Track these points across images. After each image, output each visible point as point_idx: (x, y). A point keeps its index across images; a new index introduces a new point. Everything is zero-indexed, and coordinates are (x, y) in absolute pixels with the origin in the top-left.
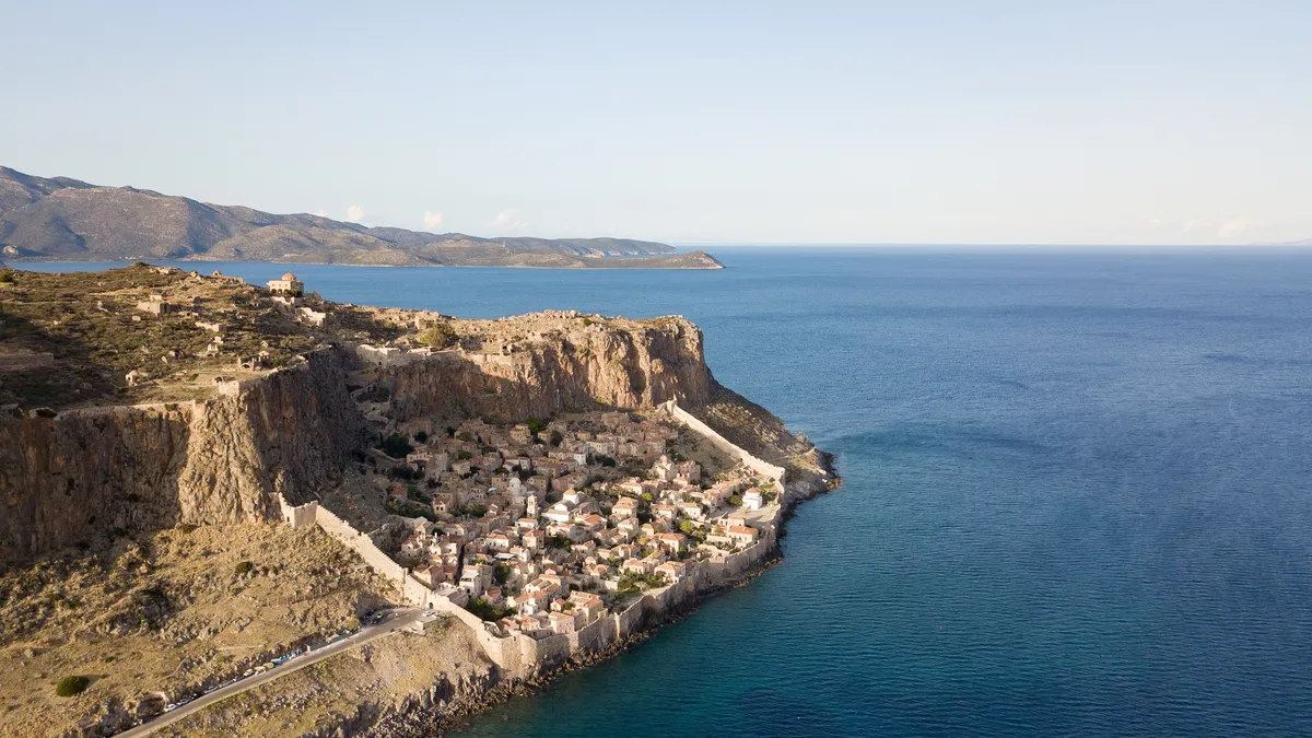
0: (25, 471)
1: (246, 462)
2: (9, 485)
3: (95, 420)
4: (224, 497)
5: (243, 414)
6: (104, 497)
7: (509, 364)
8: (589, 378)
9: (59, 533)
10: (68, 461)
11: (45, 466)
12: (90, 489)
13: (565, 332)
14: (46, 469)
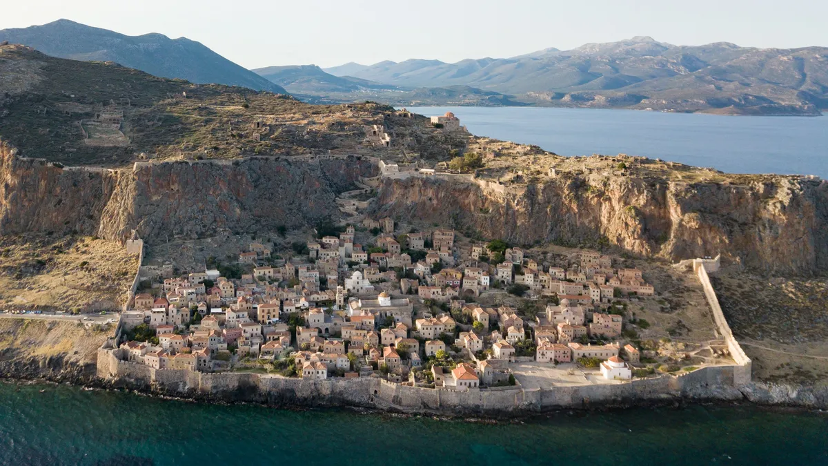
0: (36, 191)
1: (127, 209)
2: (26, 196)
3: (90, 174)
4: (113, 226)
5: (135, 182)
6: (79, 213)
7: (502, 192)
8: (602, 218)
9: (45, 224)
10: (62, 191)
11: (49, 192)
12: (72, 208)
13: (587, 172)
14: (50, 192)
